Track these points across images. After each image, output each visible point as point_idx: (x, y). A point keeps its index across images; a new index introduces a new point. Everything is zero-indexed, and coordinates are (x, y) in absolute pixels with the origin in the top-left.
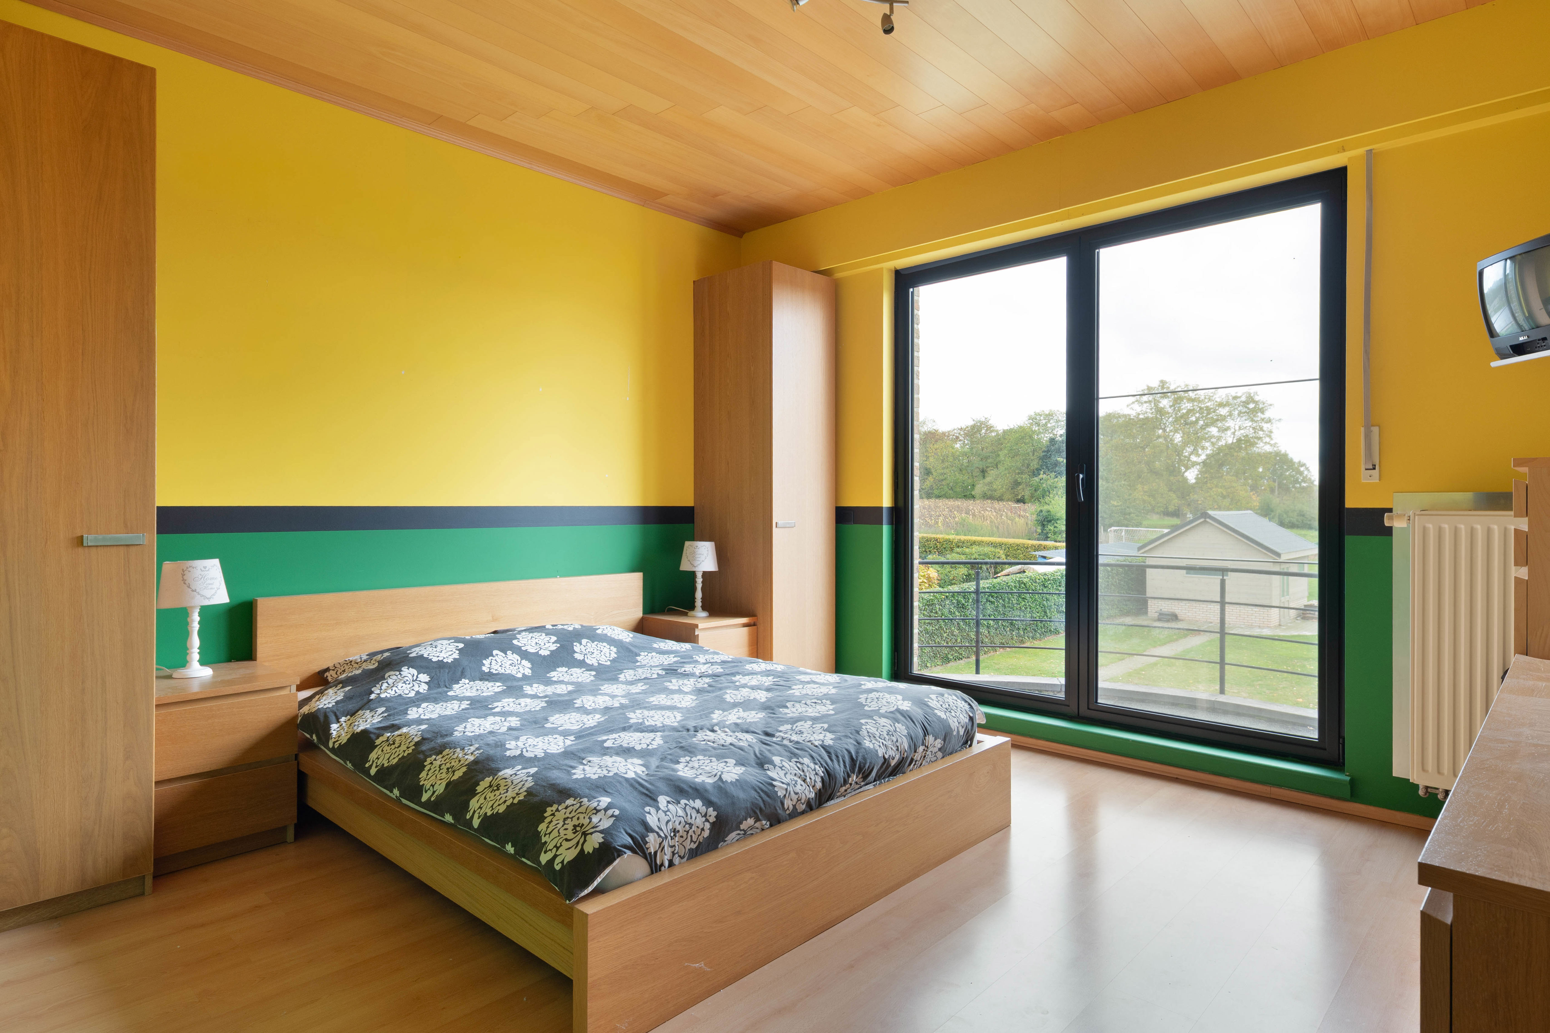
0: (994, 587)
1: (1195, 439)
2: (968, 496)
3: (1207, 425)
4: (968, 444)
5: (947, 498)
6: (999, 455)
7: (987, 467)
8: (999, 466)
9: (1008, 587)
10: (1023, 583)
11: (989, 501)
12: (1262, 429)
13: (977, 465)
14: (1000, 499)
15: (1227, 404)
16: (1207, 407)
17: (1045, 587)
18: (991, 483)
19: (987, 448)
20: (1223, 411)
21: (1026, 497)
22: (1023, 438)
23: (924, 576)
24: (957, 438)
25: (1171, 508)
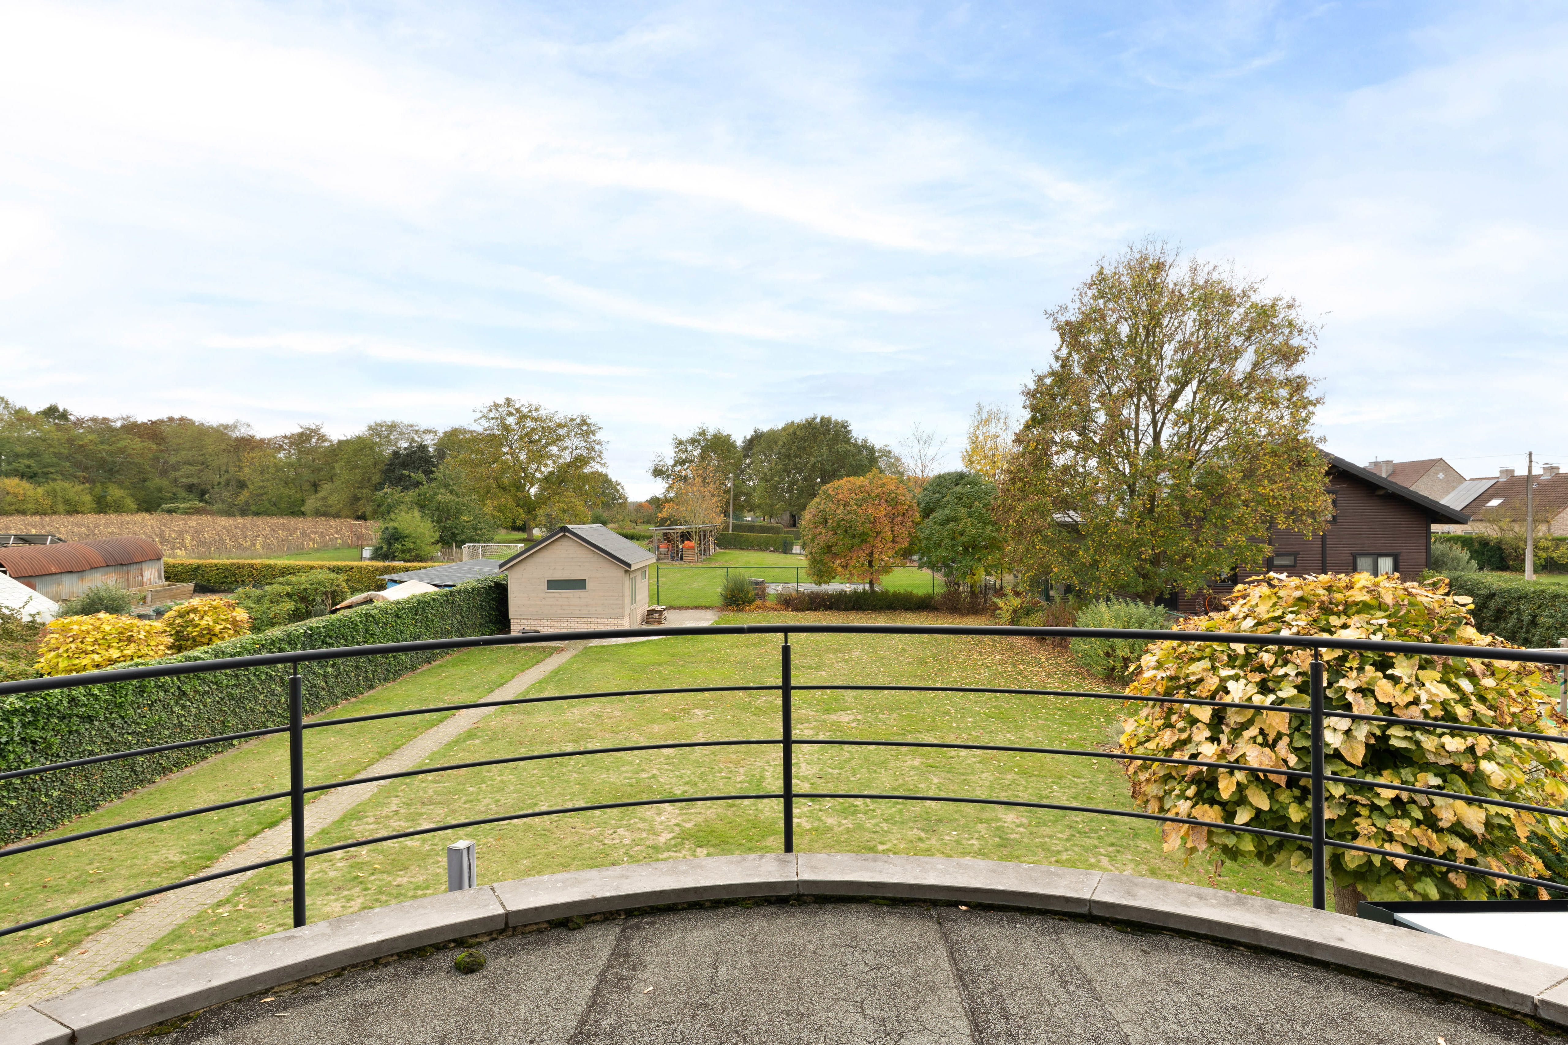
0: (333, 625)
1: (539, 457)
2: (295, 510)
3: (548, 444)
4: (295, 454)
5: (269, 515)
6: (334, 468)
7: (320, 481)
8: (334, 479)
9: (352, 622)
10: (371, 615)
11: (323, 519)
12: (593, 449)
13: (307, 478)
14: (337, 516)
15: (565, 425)
16: (548, 427)
17: (399, 618)
18: (324, 498)
19: (319, 459)
20: (562, 432)
21: (367, 514)
22: (362, 449)
23: (226, 620)
24: (281, 446)
25: (519, 523)
